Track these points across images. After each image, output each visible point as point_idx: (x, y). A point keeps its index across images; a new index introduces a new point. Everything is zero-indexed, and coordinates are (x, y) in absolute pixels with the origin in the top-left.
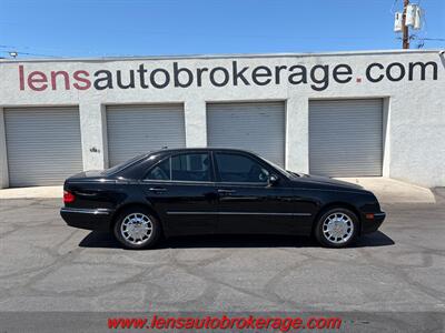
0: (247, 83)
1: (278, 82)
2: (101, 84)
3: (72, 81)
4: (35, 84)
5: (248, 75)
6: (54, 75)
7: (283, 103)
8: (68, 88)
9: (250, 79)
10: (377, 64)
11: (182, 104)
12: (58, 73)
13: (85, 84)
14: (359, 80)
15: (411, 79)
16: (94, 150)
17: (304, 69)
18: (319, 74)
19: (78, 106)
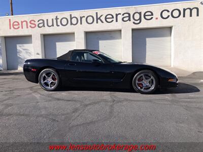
7: (120, 31)
11: (74, 33)
16: (38, 54)
19: (31, 35)
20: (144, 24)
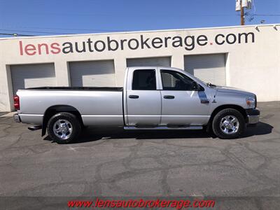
7: (170, 58)
11: (113, 60)
19: (53, 63)
20: (198, 50)
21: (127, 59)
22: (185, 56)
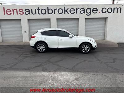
0: (68, 13)
1: (77, 13)
2: (27, 13)
3: (19, 12)
4: (8, 13)
5: (68, 11)
6: (13, 10)
7: (78, 19)
8: (17, 14)
9: (69, 12)
10: (105, 8)
11: (50, 19)
12: (15, 10)
13: (22, 13)
14: (99, 13)
15: (114, 12)
16: (26, 32)
17: (84, 9)
18: (88, 11)
19: (20, 19)
20: (93, 15)
21: (57, 19)
22: (86, 18)
